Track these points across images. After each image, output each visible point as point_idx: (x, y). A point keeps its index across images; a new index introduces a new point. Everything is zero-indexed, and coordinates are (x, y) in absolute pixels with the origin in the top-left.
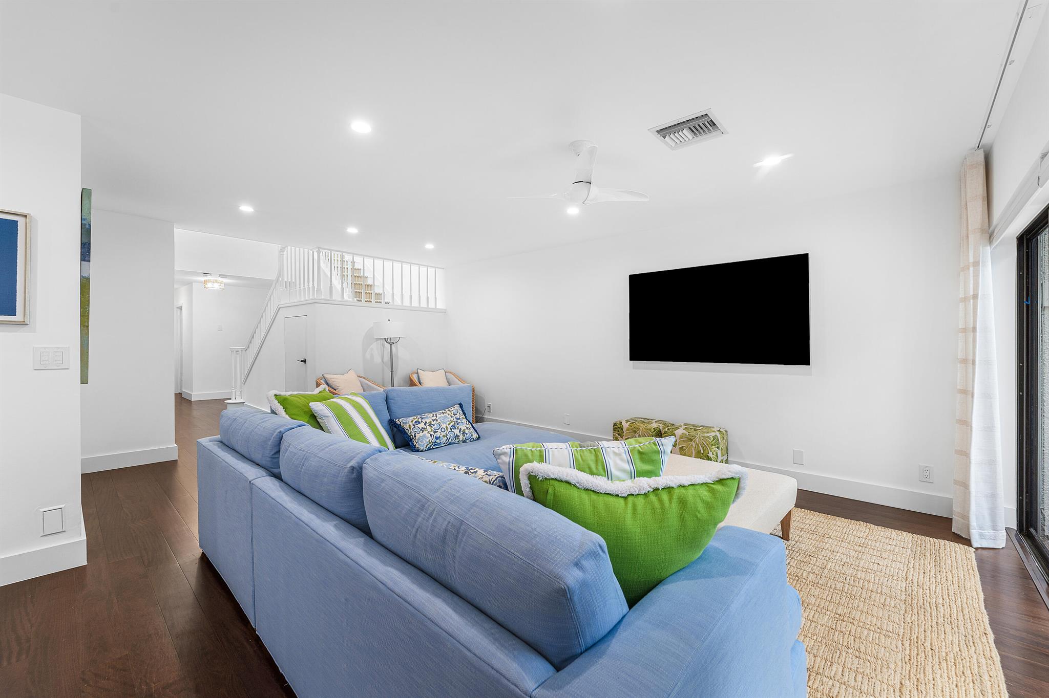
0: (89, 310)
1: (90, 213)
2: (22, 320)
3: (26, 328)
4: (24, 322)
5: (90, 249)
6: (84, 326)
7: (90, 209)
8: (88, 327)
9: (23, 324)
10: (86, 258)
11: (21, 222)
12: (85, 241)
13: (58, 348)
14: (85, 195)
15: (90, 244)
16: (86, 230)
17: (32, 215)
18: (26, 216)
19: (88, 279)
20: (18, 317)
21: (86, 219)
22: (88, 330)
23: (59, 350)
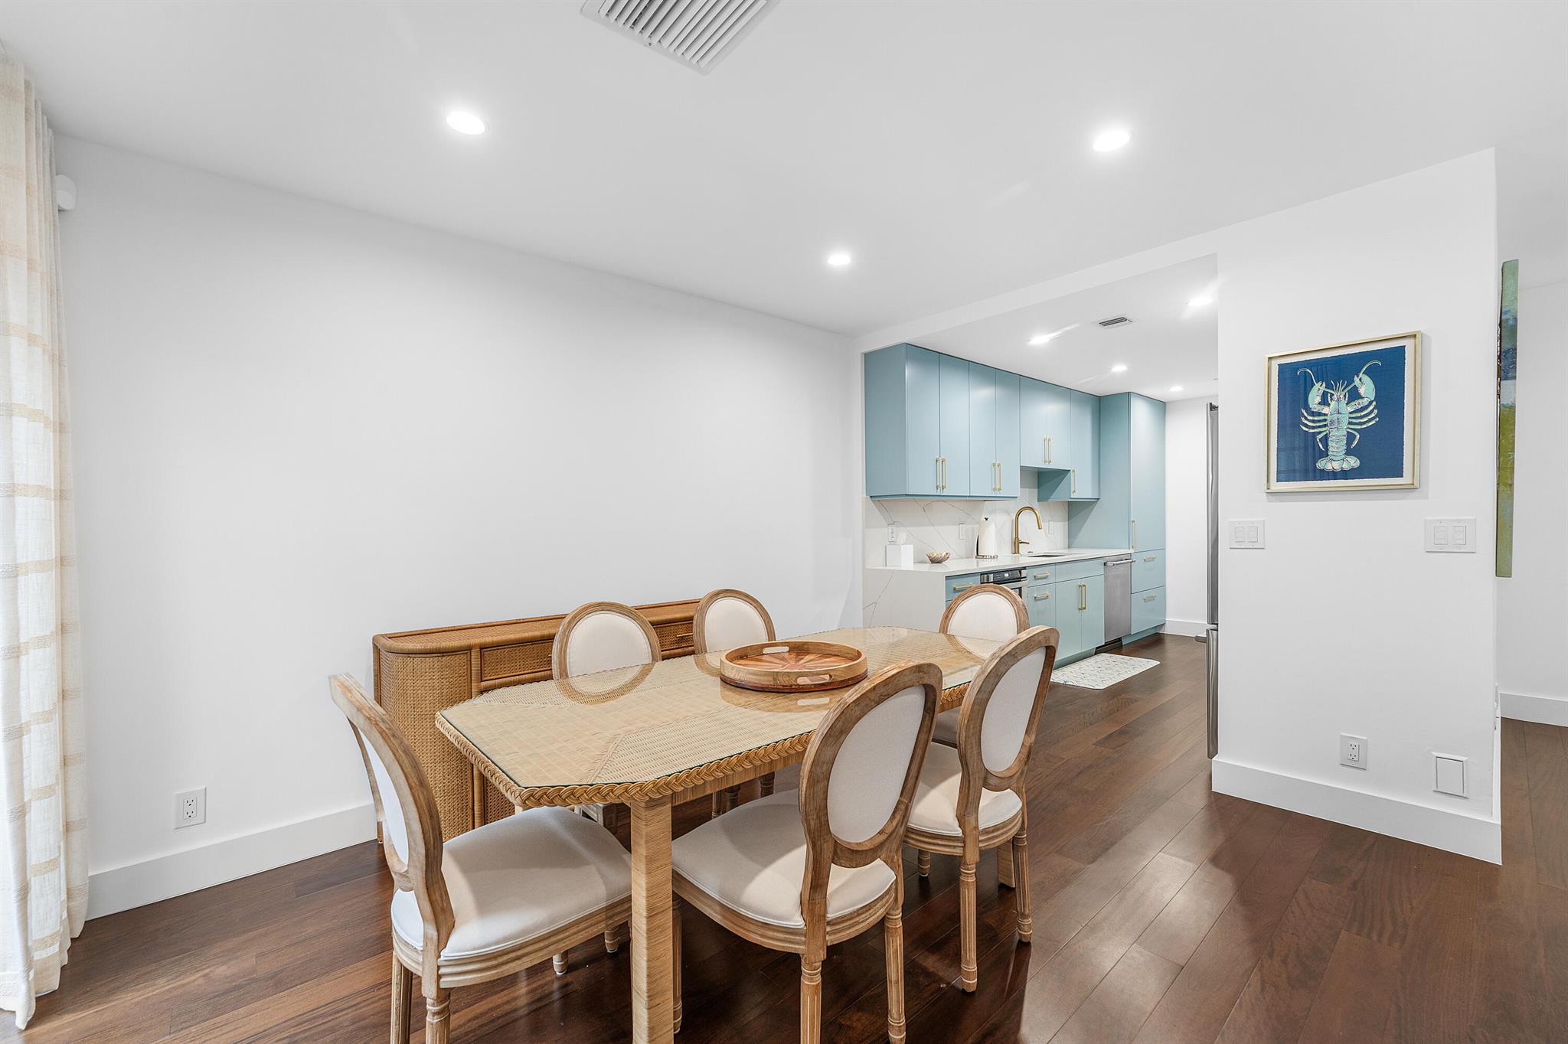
0: (1514, 459)
1: (1516, 298)
2: (1411, 482)
3: (1416, 493)
4: (1413, 484)
5: (1516, 358)
6: (1505, 485)
7: (1515, 292)
8: (1511, 485)
9: (1411, 488)
10: (1510, 375)
11: (1408, 344)
12: (1506, 346)
13: (1459, 521)
14: (1508, 271)
15: (1516, 349)
16: (1507, 329)
17: (1423, 331)
18: (1415, 336)
19: (1512, 408)
20: (1406, 479)
21: (1509, 311)
22: (1512, 491)
23: (1459, 524)
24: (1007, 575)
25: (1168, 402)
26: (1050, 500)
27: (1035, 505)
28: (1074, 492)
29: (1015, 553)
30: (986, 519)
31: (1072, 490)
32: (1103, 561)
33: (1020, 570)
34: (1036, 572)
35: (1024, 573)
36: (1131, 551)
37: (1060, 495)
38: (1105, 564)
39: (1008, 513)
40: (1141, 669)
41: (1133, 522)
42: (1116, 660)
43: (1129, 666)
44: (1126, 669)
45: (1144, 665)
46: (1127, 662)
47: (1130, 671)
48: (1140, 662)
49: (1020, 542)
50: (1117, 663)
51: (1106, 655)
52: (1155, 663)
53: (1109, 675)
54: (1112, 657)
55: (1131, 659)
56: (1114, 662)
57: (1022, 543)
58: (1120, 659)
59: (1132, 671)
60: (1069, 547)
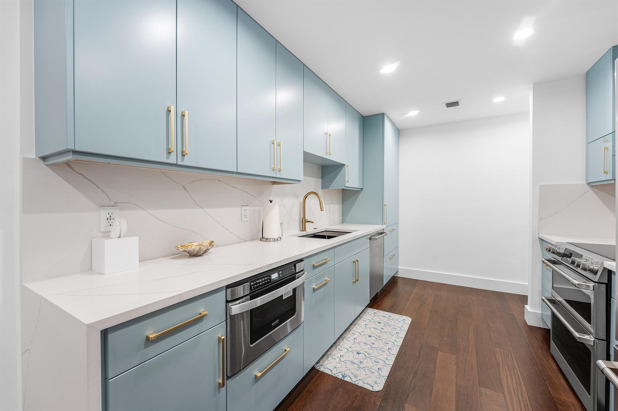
24: (275, 276)
25: (402, 130)
26: (330, 188)
27: (320, 192)
28: (348, 181)
29: (302, 231)
30: (271, 202)
31: (347, 180)
32: (369, 237)
33: (294, 264)
34: (315, 261)
35: (299, 267)
36: (384, 226)
37: (337, 184)
38: (370, 239)
39: (297, 197)
40: (403, 334)
41: (385, 205)
42: (380, 320)
43: (392, 330)
44: (392, 336)
45: (402, 326)
46: (389, 322)
47: (396, 341)
48: (398, 321)
49: (307, 221)
50: (382, 325)
51: (371, 311)
52: (408, 320)
53: (381, 353)
54: (375, 314)
55: (390, 316)
56: (379, 323)
57: (308, 222)
58: (383, 318)
59: (398, 340)
60: (343, 222)
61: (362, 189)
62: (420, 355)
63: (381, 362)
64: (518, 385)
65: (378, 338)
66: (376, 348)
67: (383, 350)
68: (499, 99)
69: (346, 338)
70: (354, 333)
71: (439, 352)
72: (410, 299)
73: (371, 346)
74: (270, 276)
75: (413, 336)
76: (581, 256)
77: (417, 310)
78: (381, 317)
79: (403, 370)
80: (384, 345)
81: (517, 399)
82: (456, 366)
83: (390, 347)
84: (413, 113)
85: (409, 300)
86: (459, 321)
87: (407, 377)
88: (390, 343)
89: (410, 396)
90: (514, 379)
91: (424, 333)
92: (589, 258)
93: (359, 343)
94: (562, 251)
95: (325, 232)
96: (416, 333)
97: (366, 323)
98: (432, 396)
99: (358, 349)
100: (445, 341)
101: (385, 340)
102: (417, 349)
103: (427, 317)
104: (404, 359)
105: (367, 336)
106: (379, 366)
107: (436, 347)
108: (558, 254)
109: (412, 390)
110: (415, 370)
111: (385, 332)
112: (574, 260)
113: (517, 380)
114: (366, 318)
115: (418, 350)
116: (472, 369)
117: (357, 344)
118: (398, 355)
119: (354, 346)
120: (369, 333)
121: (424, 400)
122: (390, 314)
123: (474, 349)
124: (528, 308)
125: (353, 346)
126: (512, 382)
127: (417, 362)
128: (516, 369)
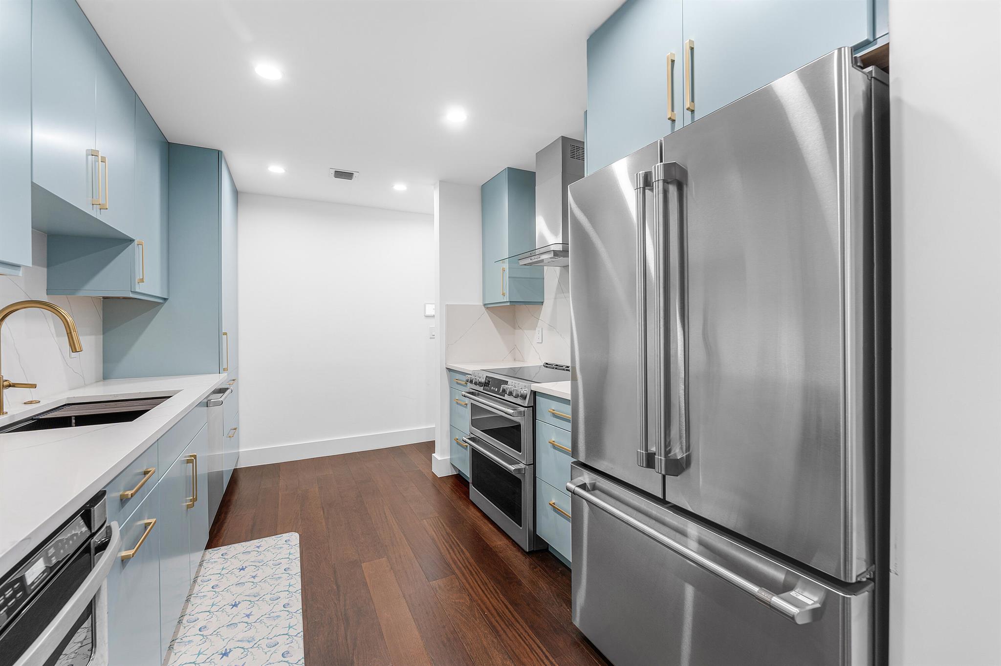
24: (36, 571)
25: (244, 193)
26: (82, 293)
28: (142, 280)
33: (86, 510)
38: (207, 404)
40: (296, 568)
41: (225, 334)
42: (241, 563)
43: (274, 569)
44: (279, 581)
45: (290, 554)
46: (260, 558)
47: (291, 584)
48: (278, 549)
49: (6, 383)
50: (250, 571)
51: (215, 554)
52: (294, 538)
53: (274, 623)
54: (226, 557)
55: (258, 547)
56: (243, 569)
57: (10, 386)
58: (245, 557)
59: (292, 582)
60: (106, 376)
61: (165, 299)
62: (338, 587)
63: (282, 640)
64: (461, 553)
65: (253, 599)
66: (259, 620)
67: (275, 614)
68: (400, 187)
69: (177, 641)
70: (193, 618)
71: (362, 564)
72: (280, 501)
73: (246, 623)
74: (22, 579)
75: (313, 561)
76: (506, 383)
77: (301, 515)
78: (241, 556)
79: (323, 627)
80: (273, 605)
81: (468, 571)
82: (392, 571)
83: (286, 601)
84: (277, 169)
85: (280, 504)
86: (367, 505)
87: (337, 635)
88: (283, 595)
89: (355, 661)
90: (455, 549)
91: (329, 548)
92: (515, 383)
93: (216, 633)
94: (483, 380)
95: (67, 407)
96: (316, 555)
97: (212, 584)
98: (385, 637)
99: (220, 646)
100: (362, 543)
101: (269, 595)
102: (330, 578)
103: (322, 519)
104: (318, 607)
105: (228, 608)
106: (282, 649)
107: (356, 560)
108: (480, 384)
109: (353, 650)
110: (342, 614)
111: (264, 580)
112: (504, 388)
113: (458, 548)
114: (208, 573)
115: (332, 580)
116: (412, 564)
117: (213, 638)
118: (305, 607)
119: (207, 644)
120: (230, 599)
121: (377, 651)
122: (256, 542)
123: (402, 535)
124: (437, 456)
125: (204, 647)
126: (455, 555)
127: (339, 600)
128: (452, 536)
